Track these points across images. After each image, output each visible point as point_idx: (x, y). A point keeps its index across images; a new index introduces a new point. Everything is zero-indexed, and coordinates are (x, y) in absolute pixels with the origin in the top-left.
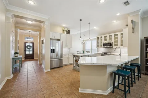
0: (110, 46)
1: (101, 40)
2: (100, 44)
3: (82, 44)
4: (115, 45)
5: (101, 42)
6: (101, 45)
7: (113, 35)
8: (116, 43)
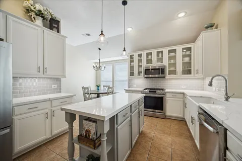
0: (160, 75)
1: (140, 61)
2: (136, 71)
3: (95, 68)
4: (171, 72)
5: (140, 66)
6: (139, 73)
7: (165, 51)
8: (172, 69)
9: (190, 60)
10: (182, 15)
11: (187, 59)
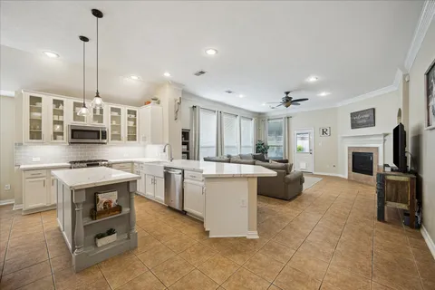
0: (101, 141)
4: (114, 137)
5: (58, 123)
7: (107, 107)
8: (116, 133)
9: (135, 124)
10: (135, 78)
11: (131, 124)
